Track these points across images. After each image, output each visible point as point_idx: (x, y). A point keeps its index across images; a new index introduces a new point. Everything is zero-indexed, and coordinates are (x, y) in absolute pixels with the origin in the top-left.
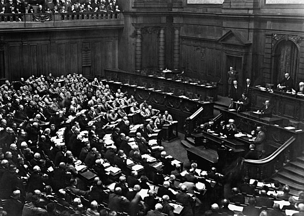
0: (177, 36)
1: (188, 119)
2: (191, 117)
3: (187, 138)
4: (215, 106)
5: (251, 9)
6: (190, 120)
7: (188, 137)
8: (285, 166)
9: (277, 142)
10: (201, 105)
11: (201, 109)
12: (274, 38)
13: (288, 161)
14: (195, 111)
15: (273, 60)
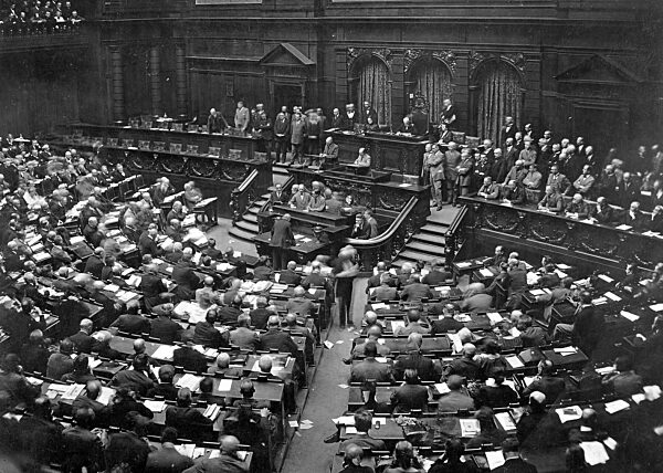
0: (180, 59)
1: (235, 191)
2: (241, 188)
4: (274, 169)
5: (311, 11)
6: (240, 193)
7: (239, 221)
8: (408, 242)
9: (388, 209)
10: (252, 167)
11: (255, 173)
12: (350, 54)
13: (398, 252)
14: (241, 178)
15: (350, 87)
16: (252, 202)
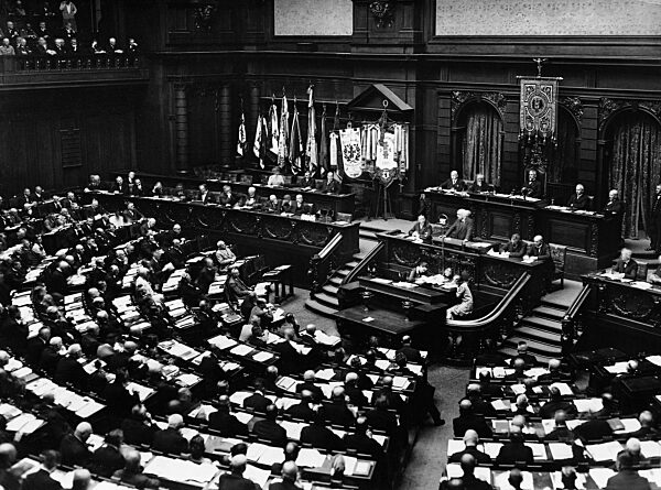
0: (255, 100)
1: (315, 257)
2: (322, 254)
3: (317, 296)
4: (361, 232)
5: (410, 46)
6: (320, 259)
7: (318, 292)
8: (517, 326)
9: (495, 285)
10: (335, 230)
11: (338, 238)
12: (455, 99)
13: (520, 316)
14: (323, 242)
15: (455, 138)
16: (333, 271)
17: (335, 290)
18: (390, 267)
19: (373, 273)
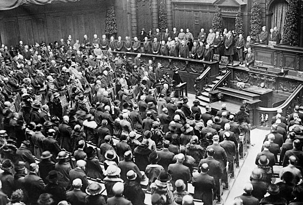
0: (169, 2)
2: (201, 77)
3: (199, 97)
6: (200, 80)
7: (199, 95)
9: (285, 91)
10: (208, 65)
11: (209, 69)
14: (201, 71)
15: (267, 18)
16: (206, 85)
17: (207, 94)
18: (233, 83)
19: (225, 86)
